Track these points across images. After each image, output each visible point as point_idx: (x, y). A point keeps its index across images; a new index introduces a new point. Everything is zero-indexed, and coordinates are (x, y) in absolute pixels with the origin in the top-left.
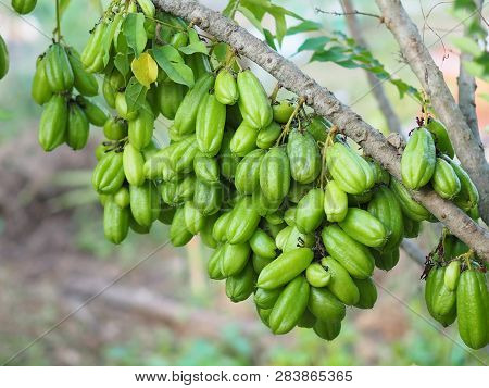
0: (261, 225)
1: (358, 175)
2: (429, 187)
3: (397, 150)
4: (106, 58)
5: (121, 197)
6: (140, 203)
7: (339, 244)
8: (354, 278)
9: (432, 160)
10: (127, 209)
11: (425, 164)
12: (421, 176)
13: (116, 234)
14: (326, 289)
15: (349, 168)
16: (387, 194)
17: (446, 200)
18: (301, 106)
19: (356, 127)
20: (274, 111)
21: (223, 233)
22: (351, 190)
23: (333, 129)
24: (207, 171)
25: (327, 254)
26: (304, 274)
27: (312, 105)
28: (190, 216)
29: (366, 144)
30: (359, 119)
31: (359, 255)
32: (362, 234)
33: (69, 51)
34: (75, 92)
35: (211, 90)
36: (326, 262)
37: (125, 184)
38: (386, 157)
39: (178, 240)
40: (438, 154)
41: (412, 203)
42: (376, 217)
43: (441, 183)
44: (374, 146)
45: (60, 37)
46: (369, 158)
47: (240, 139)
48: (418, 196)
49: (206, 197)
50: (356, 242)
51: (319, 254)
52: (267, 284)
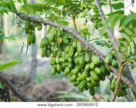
0: (80, 71)
1: (97, 61)
2: (110, 64)
3: (105, 57)
4: (53, 38)
5: (55, 66)
6: (58, 67)
7: (93, 74)
8: (95, 80)
9: (111, 59)
10: (56, 68)
11: (109, 60)
12: (108, 61)
13: (53, 73)
14: (90, 82)
15: (95, 60)
16: (103, 65)
17: (113, 67)
18: (88, 49)
19: (98, 53)
20: (83, 49)
21: (73, 72)
22: (95, 64)
23: (94, 53)
24: (70, 60)
25: (91, 76)
26: (86, 79)
27: (90, 49)
28: (67, 70)
29: (100, 56)
30: (99, 51)
31: (96, 76)
32: (97, 71)
33: (47, 38)
34: (48, 47)
35: (72, 45)
36: (90, 77)
37: (56, 63)
38: (103, 58)
39: (65, 74)
40: (113, 58)
41: (108, 68)
42: (100, 69)
43: (112, 63)
44: (101, 56)
45: (46, 36)
46: (100, 59)
47: (76, 54)
48: (109, 66)
49: (70, 65)
50: (96, 73)
51: (89, 76)
52: (78, 80)
